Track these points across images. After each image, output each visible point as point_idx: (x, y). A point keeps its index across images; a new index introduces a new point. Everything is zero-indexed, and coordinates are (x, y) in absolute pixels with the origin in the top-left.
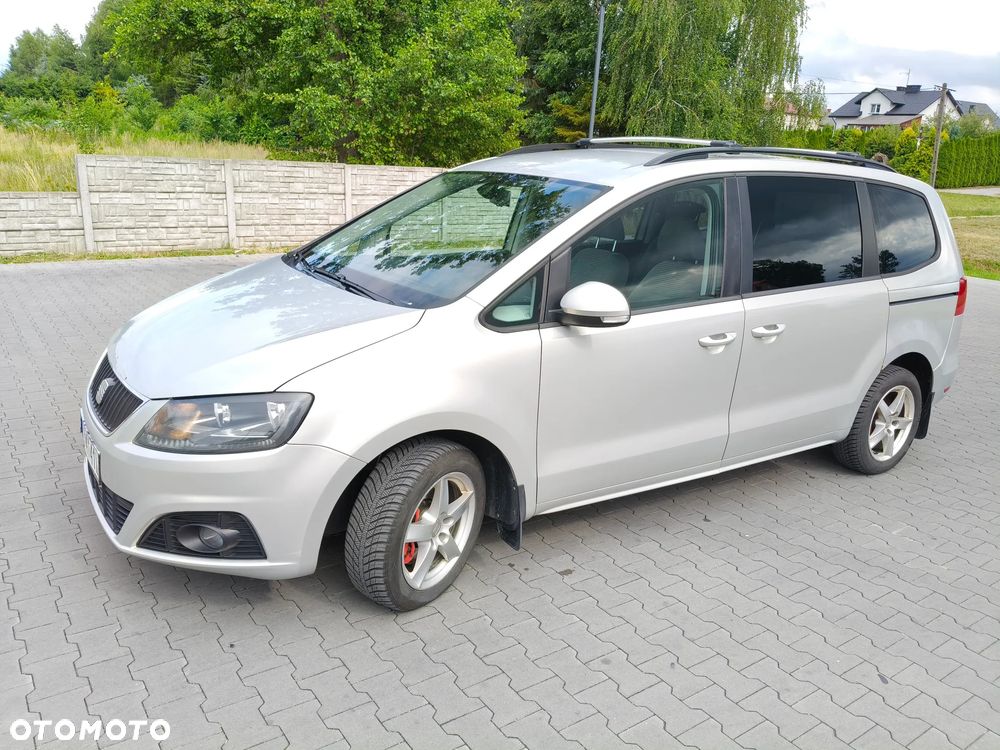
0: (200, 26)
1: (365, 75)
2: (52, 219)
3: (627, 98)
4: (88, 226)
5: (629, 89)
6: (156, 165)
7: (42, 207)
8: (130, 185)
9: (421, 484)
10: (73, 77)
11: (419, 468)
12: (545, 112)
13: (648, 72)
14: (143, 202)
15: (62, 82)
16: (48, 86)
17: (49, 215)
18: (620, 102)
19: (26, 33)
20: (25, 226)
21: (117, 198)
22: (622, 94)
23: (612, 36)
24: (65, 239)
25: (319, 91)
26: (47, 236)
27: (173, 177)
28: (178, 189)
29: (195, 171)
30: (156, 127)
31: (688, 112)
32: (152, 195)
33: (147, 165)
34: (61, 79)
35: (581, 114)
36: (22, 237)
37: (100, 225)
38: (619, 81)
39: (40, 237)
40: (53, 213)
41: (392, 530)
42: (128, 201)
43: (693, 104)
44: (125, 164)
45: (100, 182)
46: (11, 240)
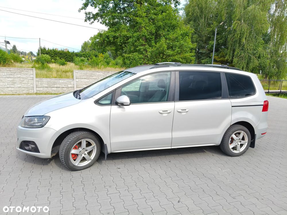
0: (110, 39)
1: (150, 50)
2: (67, 85)
3: (233, 53)
4: (75, 86)
5: (234, 51)
6: (92, 72)
7: (65, 82)
8: (86, 77)
9: (75, 140)
10: (94, 52)
11: (75, 136)
12: (209, 57)
13: (239, 46)
14: (89, 81)
15: (91, 53)
16: (87, 54)
17: (66, 84)
18: (231, 55)
19: (85, 42)
20: (61, 86)
21: (82, 80)
22: (232, 52)
23: (229, 36)
24: (70, 89)
25: (137, 53)
26: (65, 89)
27: (96, 75)
28: (97, 78)
29: (102, 74)
30: (110, 64)
31: (252, 57)
32: (91, 80)
33: (90, 72)
34: (91, 52)
35: (219, 58)
36: (60, 89)
37: (78, 86)
38: (231, 49)
39: (64, 89)
40: (67, 83)
41: (66, 149)
42: (85, 81)
43: (254, 54)
44: (85, 72)
45: (79, 76)
46: (57, 90)
